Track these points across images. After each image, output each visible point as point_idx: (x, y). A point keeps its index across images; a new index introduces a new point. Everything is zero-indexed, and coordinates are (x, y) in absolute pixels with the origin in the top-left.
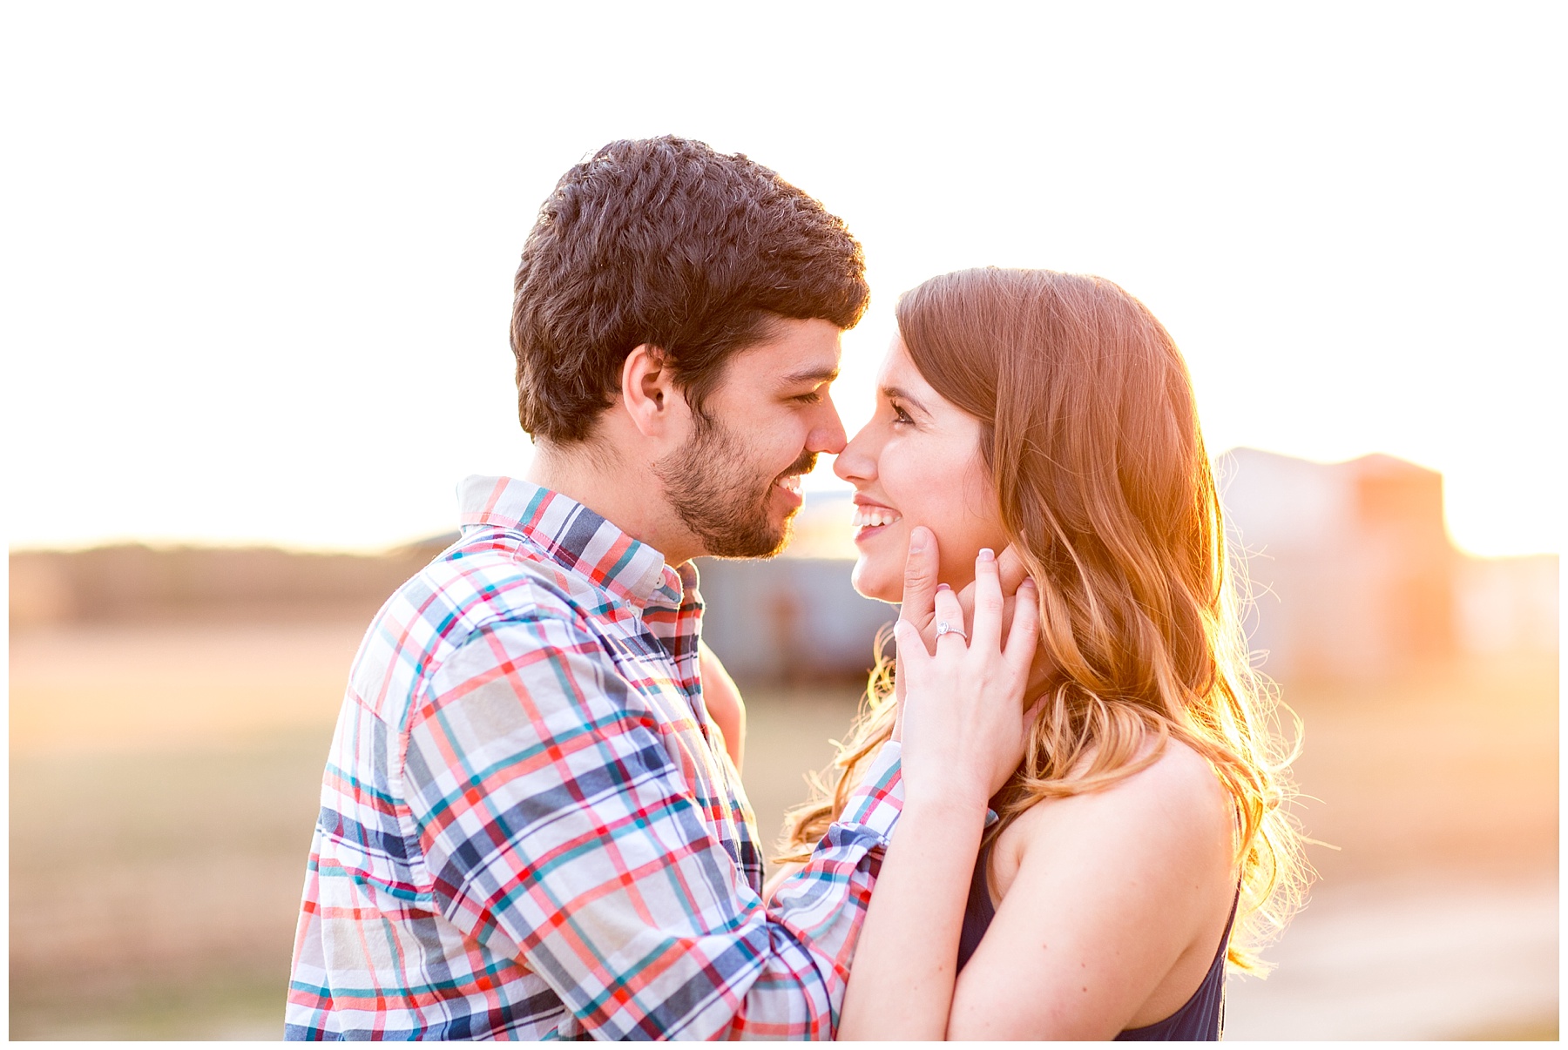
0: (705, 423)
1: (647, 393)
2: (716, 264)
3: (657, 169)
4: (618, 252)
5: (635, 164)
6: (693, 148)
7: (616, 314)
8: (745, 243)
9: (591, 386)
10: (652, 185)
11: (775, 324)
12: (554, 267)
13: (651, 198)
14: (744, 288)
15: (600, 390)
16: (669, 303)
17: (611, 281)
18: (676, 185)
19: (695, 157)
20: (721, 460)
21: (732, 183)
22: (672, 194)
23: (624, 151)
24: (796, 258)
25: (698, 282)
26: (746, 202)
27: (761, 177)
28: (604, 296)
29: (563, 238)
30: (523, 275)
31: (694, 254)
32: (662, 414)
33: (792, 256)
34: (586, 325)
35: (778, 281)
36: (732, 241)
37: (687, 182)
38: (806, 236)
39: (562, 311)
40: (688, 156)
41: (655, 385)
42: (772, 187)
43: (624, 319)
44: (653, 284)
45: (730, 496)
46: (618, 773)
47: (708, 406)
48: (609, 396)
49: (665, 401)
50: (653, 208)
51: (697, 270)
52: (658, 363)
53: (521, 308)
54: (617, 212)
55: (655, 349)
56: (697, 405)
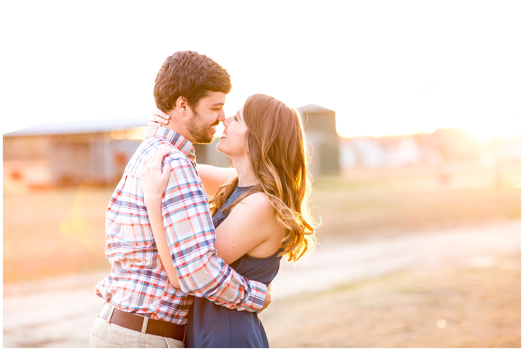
0: (195, 113)
1: (182, 107)
2: (197, 79)
3: (186, 58)
4: (176, 76)
5: (181, 57)
6: (194, 53)
7: (175, 90)
8: (204, 75)
9: (169, 104)
10: (184, 62)
11: (210, 93)
12: (163, 79)
13: (184, 65)
14: (203, 85)
15: (171, 105)
16: (187, 88)
17: (175, 82)
18: (189, 62)
19: (194, 56)
20: (199, 121)
21: (202, 62)
22: (189, 64)
23: (179, 54)
24: (215, 79)
25: (193, 83)
26: (204, 66)
27: (208, 60)
28: (173, 86)
29: (165, 72)
30: (157, 79)
31: (192, 77)
32: (185, 111)
33: (214, 78)
34: (169, 92)
35: (211, 83)
36: (201, 75)
37: (192, 61)
38: (217, 74)
39: (164, 88)
40: (193, 55)
41: (184, 105)
42: (211, 63)
43: (177, 91)
44: (184, 83)
45: (201, 129)
46: (191, 194)
47: (196, 110)
48: (173, 107)
49: (186, 108)
50: (184, 67)
51: (193, 81)
52: (184, 100)
53: (156, 86)
54: (176, 68)
55: (183, 97)
56: (193, 110)
